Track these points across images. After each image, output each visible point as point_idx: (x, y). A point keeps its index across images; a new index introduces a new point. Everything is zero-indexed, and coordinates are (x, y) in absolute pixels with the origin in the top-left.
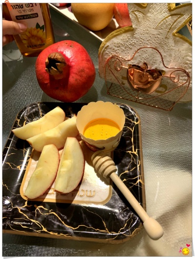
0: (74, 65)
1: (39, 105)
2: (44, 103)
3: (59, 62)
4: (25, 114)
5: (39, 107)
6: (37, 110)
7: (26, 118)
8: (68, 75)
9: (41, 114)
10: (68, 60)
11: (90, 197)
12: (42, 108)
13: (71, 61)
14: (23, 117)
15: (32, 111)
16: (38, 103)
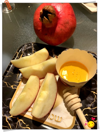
0: (62, 18)
1: (32, 44)
2: (36, 43)
3: (50, 13)
4: (23, 50)
5: (32, 46)
6: (31, 48)
7: (23, 52)
8: (56, 25)
9: (33, 51)
10: (58, 13)
11: (57, 121)
12: (35, 47)
13: (60, 14)
14: (21, 51)
15: (27, 48)
16: (33, 43)
